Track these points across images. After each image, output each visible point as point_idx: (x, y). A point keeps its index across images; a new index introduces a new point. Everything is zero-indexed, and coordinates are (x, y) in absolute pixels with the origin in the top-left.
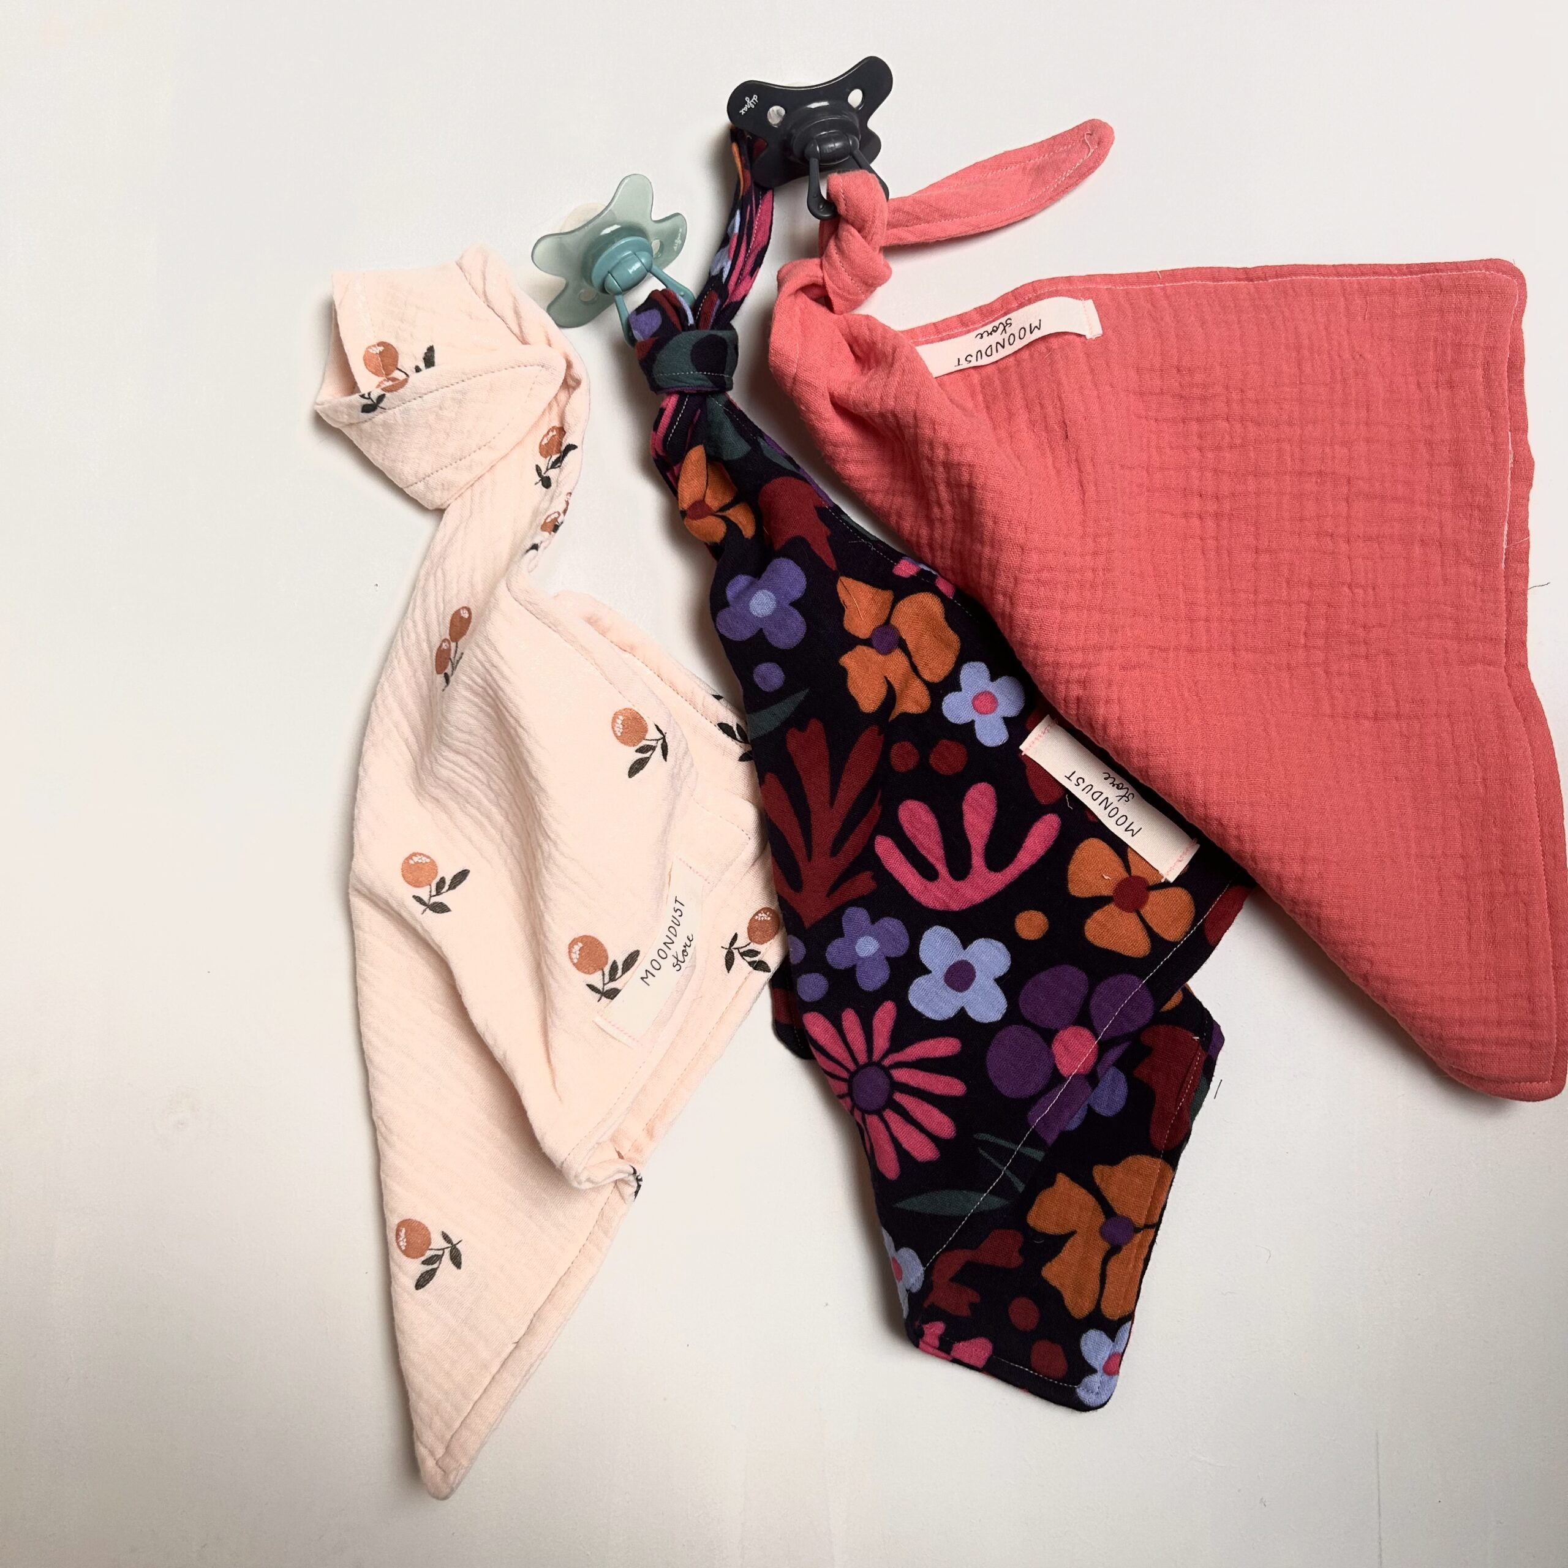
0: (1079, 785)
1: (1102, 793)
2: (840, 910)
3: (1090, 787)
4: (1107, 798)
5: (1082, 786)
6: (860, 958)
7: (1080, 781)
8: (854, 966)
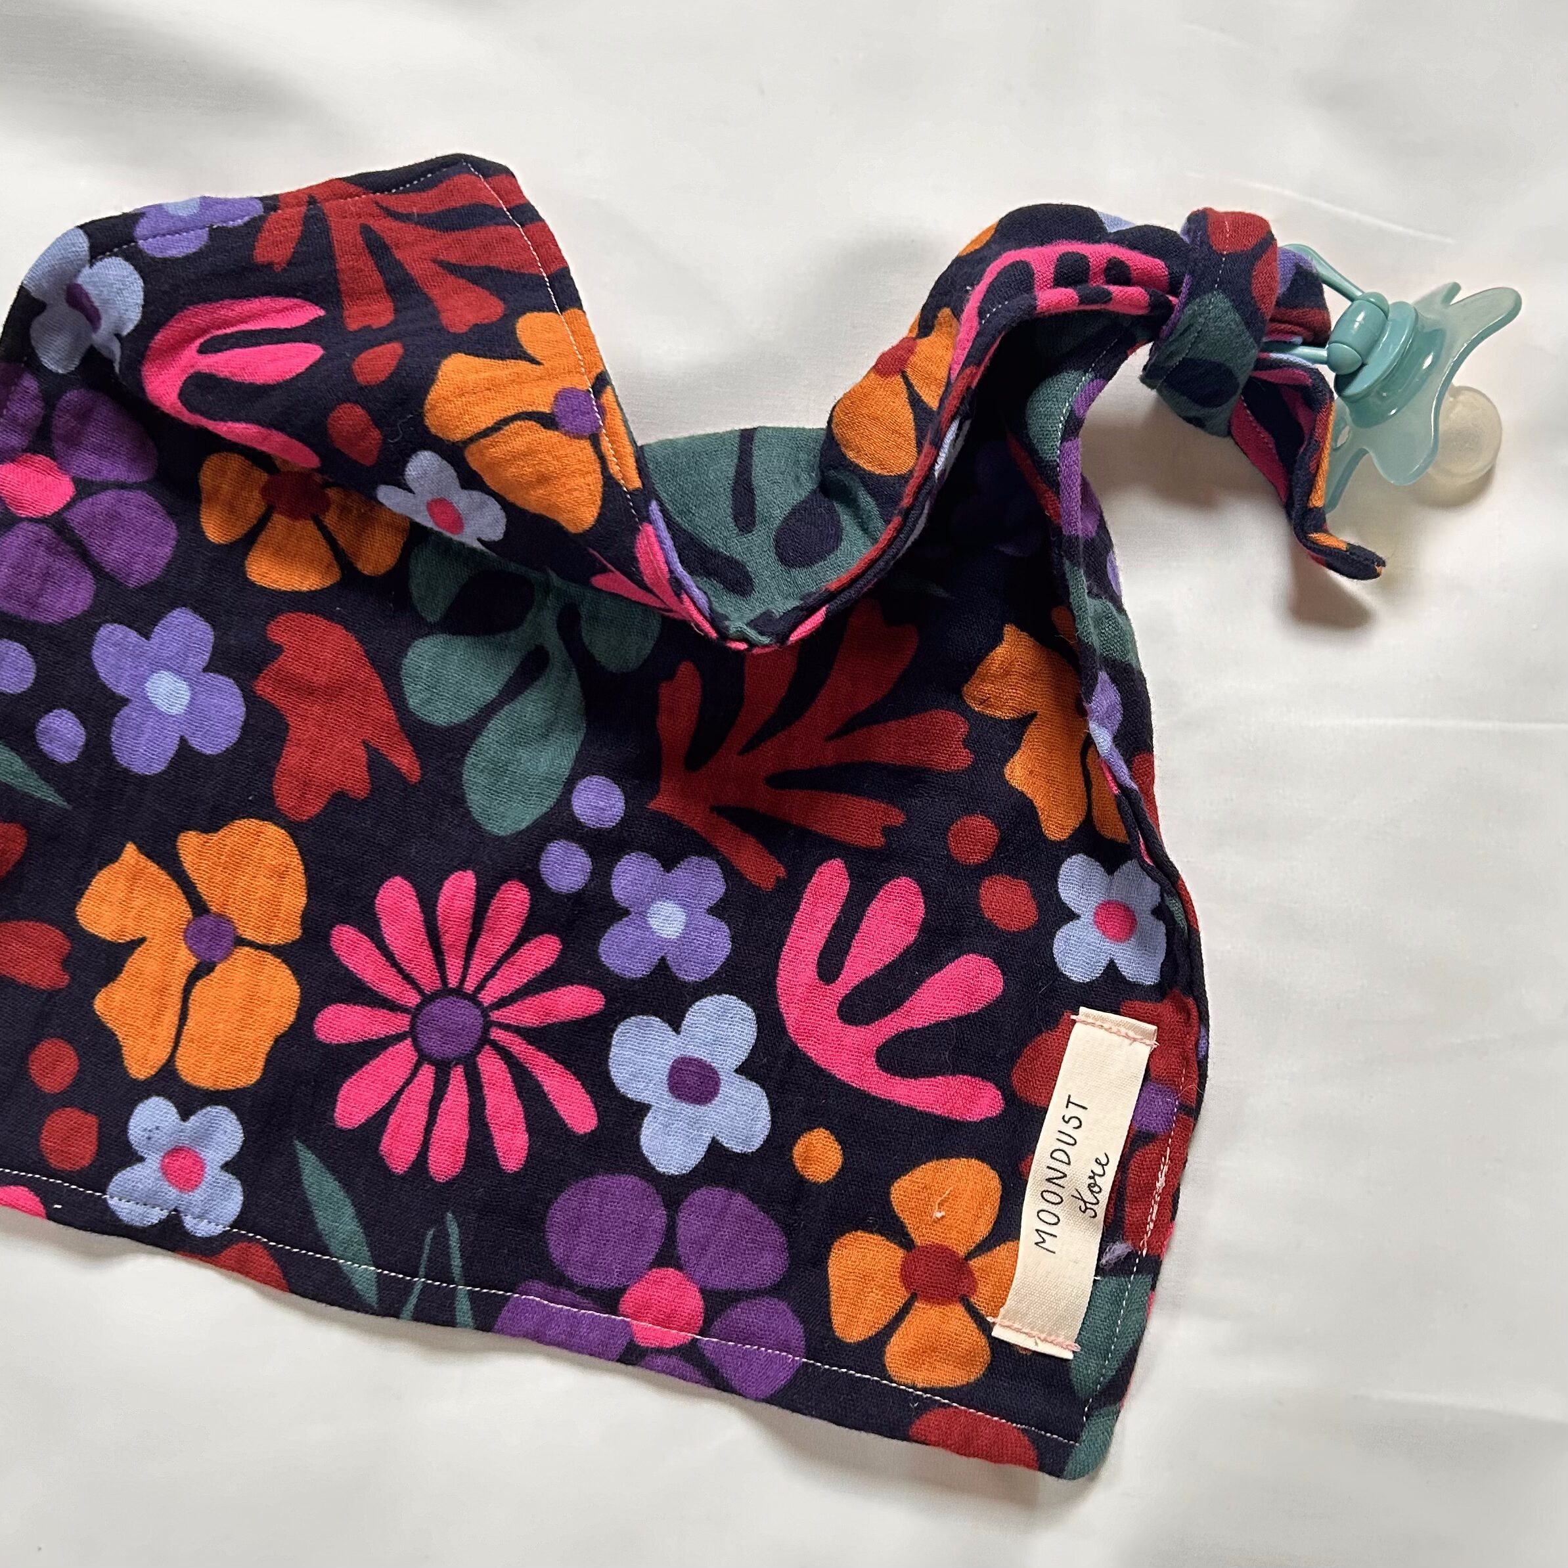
0: (1067, 1122)
1: (1069, 1164)
2: (705, 849)
3: (1072, 1142)
4: (1065, 1176)
5: (1068, 1128)
6: (643, 915)
7: (1075, 1123)
8: (626, 912)
